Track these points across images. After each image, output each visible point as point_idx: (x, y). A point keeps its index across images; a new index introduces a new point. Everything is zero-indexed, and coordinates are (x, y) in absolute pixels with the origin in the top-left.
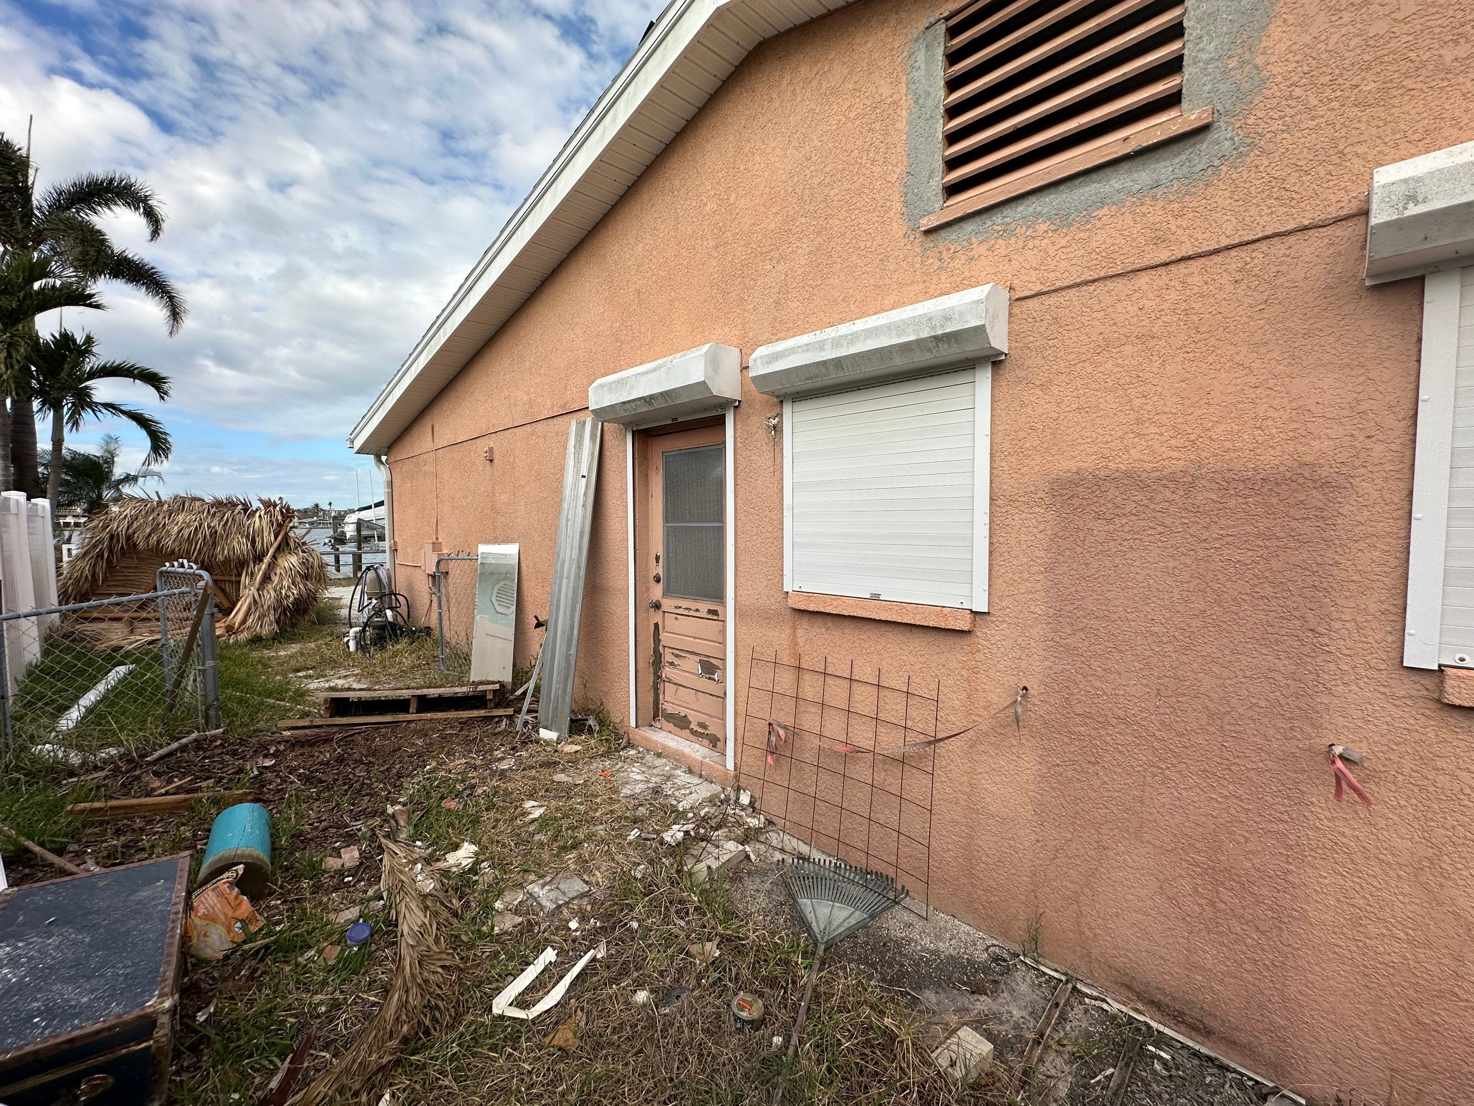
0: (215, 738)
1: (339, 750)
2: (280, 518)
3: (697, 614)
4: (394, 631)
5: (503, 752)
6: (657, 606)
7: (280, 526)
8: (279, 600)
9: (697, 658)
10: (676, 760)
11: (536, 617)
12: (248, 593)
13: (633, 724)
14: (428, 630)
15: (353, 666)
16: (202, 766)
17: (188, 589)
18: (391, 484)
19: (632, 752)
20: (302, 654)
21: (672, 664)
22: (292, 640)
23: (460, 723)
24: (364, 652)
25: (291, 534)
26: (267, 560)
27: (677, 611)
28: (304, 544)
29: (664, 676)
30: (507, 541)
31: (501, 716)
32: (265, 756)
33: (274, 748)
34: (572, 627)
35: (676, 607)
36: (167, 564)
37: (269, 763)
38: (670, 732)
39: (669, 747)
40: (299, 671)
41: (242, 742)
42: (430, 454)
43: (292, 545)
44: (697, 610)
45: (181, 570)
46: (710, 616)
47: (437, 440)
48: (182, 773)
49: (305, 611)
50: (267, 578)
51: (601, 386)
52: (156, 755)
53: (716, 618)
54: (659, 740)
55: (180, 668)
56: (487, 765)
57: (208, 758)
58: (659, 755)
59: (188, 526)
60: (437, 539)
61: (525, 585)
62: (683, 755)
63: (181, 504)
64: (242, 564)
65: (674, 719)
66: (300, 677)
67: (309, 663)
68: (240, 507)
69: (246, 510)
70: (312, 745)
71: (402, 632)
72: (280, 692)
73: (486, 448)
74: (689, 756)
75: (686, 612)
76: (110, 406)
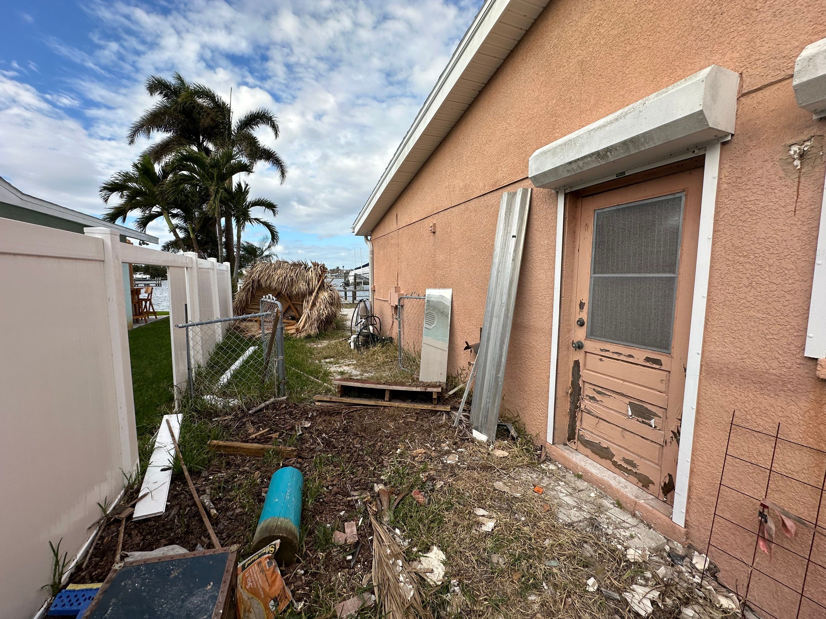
0: (282, 402)
1: (345, 422)
2: (320, 272)
3: (631, 360)
4: (373, 339)
5: (448, 445)
6: (579, 346)
7: (320, 276)
8: (319, 316)
9: (627, 401)
10: (600, 487)
11: (466, 342)
12: (306, 311)
13: (550, 440)
14: (391, 339)
15: (352, 358)
16: (274, 421)
17: (270, 313)
18: (372, 252)
19: (552, 467)
20: (328, 348)
21: (593, 398)
22: (324, 338)
23: (416, 413)
24: (358, 350)
25: (325, 281)
26: (314, 294)
27: (603, 353)
28: (331, 286)
29: (582, 407)
30: (444, 286)
31: (442, 411)
32: (307, 419)
33: (311, 414)
34: (501, 356)
35: (602, 350)
36: (264, 297)
37: (308, 425)
38: (588, 456)
39: (592, 474)
40: (326, 358)
41: (296, 406)
42: (395, 232)
43: (326, 286)
44: (630, 356)
45: (269, 300)
46: (648, 364)
47: (399, 223)
48: (264, 424)
49: (331, 322)
50: (314, 304)
51: (545, 153)
52: (254, 410)
53: (658, 367)
54: (578, 462)
55: (267, 359)
56: (439, 457)
57: (279, 415)
58: (579, 477)
59: (282, 276)
60: (398, 285)
61: (456, 317)
62: (610, 487)
63: (279, 264)
64: (303, 296)
65: (593, 446)
66: (327, 363)
67: (331, 354)
68: (303, 266)
69: (305, 268)
70: (330, 415)
71: (378, 340)
72: (315, 372)
73: (431, 224)
74: (618, 491)
75: (615, 356)
76: (256, 220)
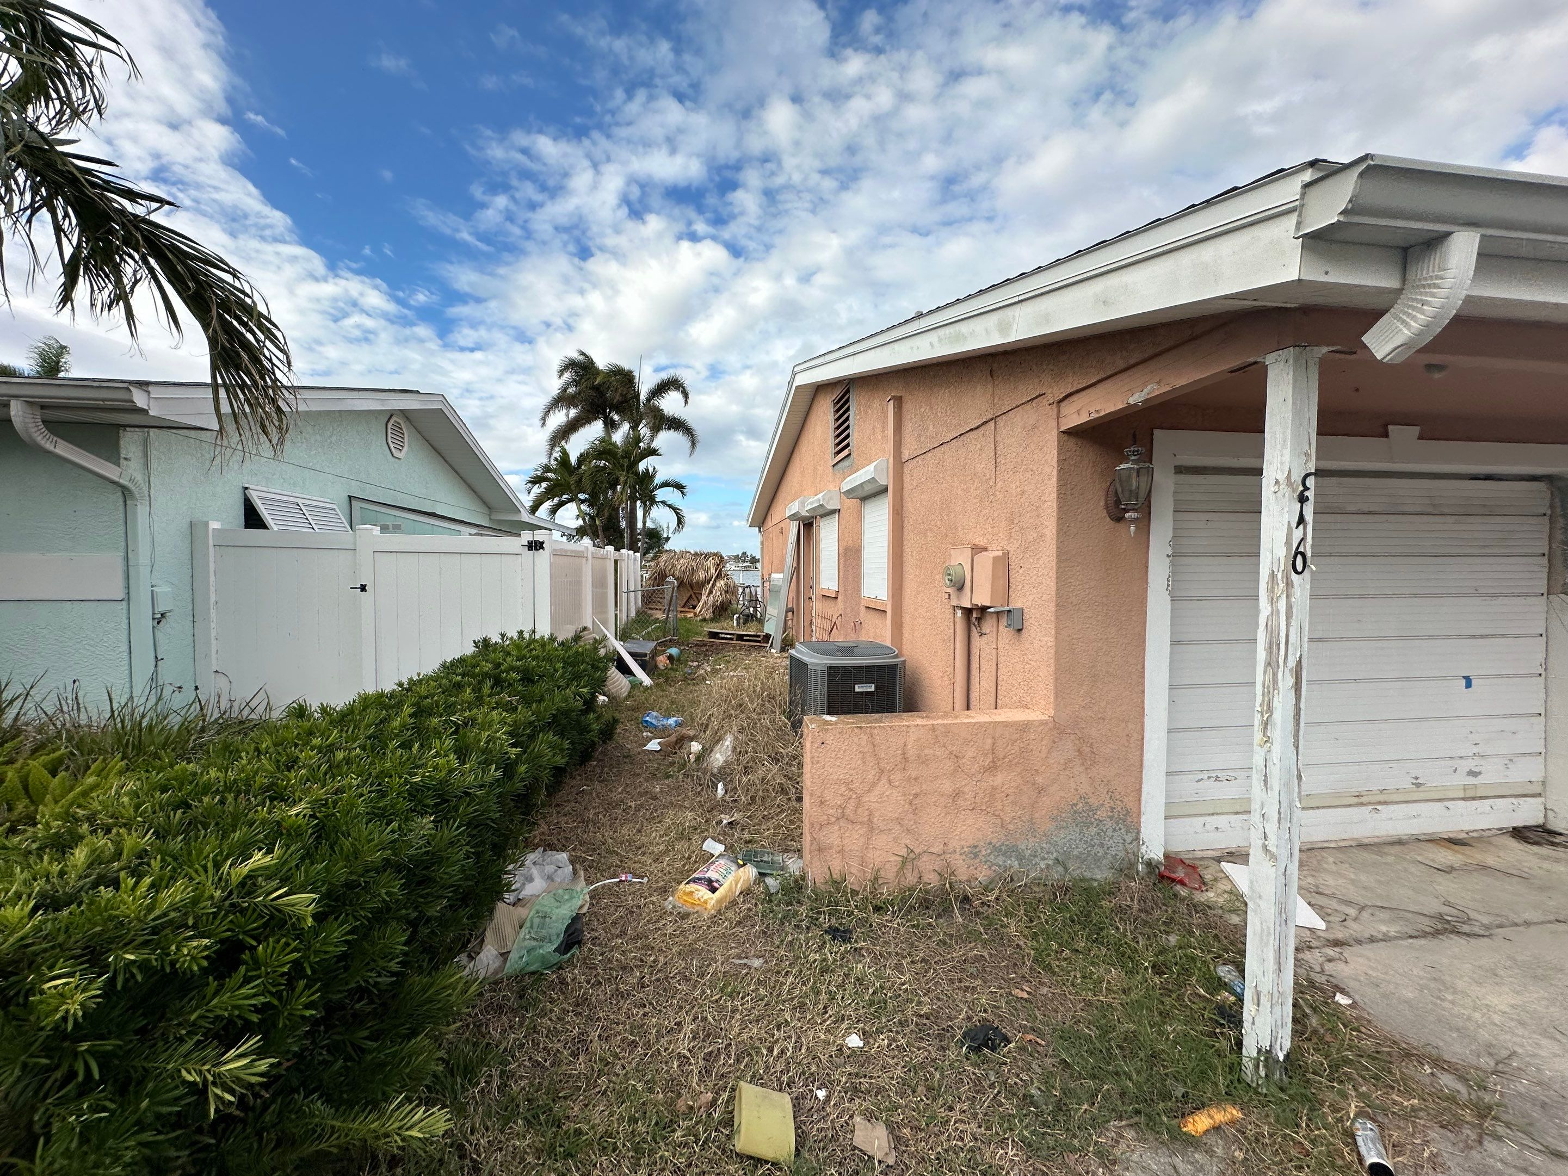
1: (707, 648)
2: (718, 560)
4: (752, 618)
7: (718, 564)
8: (714, 603)
12: (704, 597)
23: (749, 646)
24: (738, 626)
25: (723, 569)
26: (712, 582)
33: (691, 645)
42: (771, 528)
43: (723, 575)
47: (772, 522)
50: (711, 592)
51: (788, 508)
59: (684, 565)
63: (683, 554)
64: (702, 584)
67: (717, 628)
68: (704, 555)
69: (706, 557)
70: (701, 646)
71: (755, 618)
76: (663, 502)
